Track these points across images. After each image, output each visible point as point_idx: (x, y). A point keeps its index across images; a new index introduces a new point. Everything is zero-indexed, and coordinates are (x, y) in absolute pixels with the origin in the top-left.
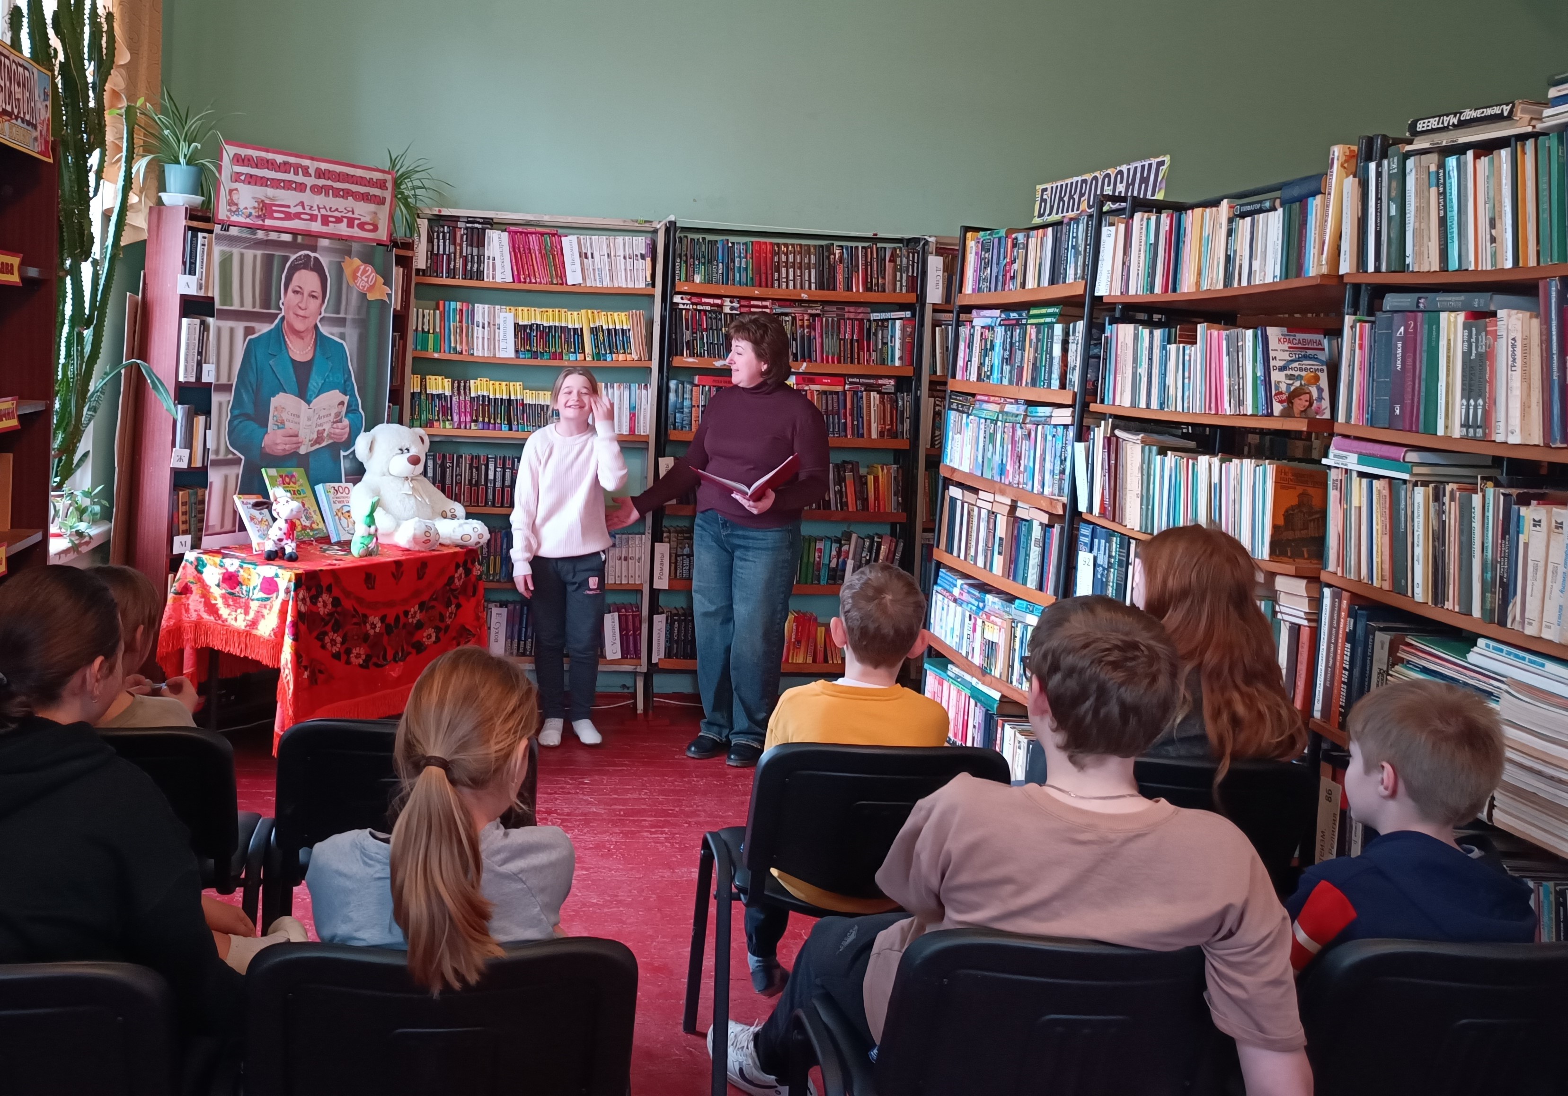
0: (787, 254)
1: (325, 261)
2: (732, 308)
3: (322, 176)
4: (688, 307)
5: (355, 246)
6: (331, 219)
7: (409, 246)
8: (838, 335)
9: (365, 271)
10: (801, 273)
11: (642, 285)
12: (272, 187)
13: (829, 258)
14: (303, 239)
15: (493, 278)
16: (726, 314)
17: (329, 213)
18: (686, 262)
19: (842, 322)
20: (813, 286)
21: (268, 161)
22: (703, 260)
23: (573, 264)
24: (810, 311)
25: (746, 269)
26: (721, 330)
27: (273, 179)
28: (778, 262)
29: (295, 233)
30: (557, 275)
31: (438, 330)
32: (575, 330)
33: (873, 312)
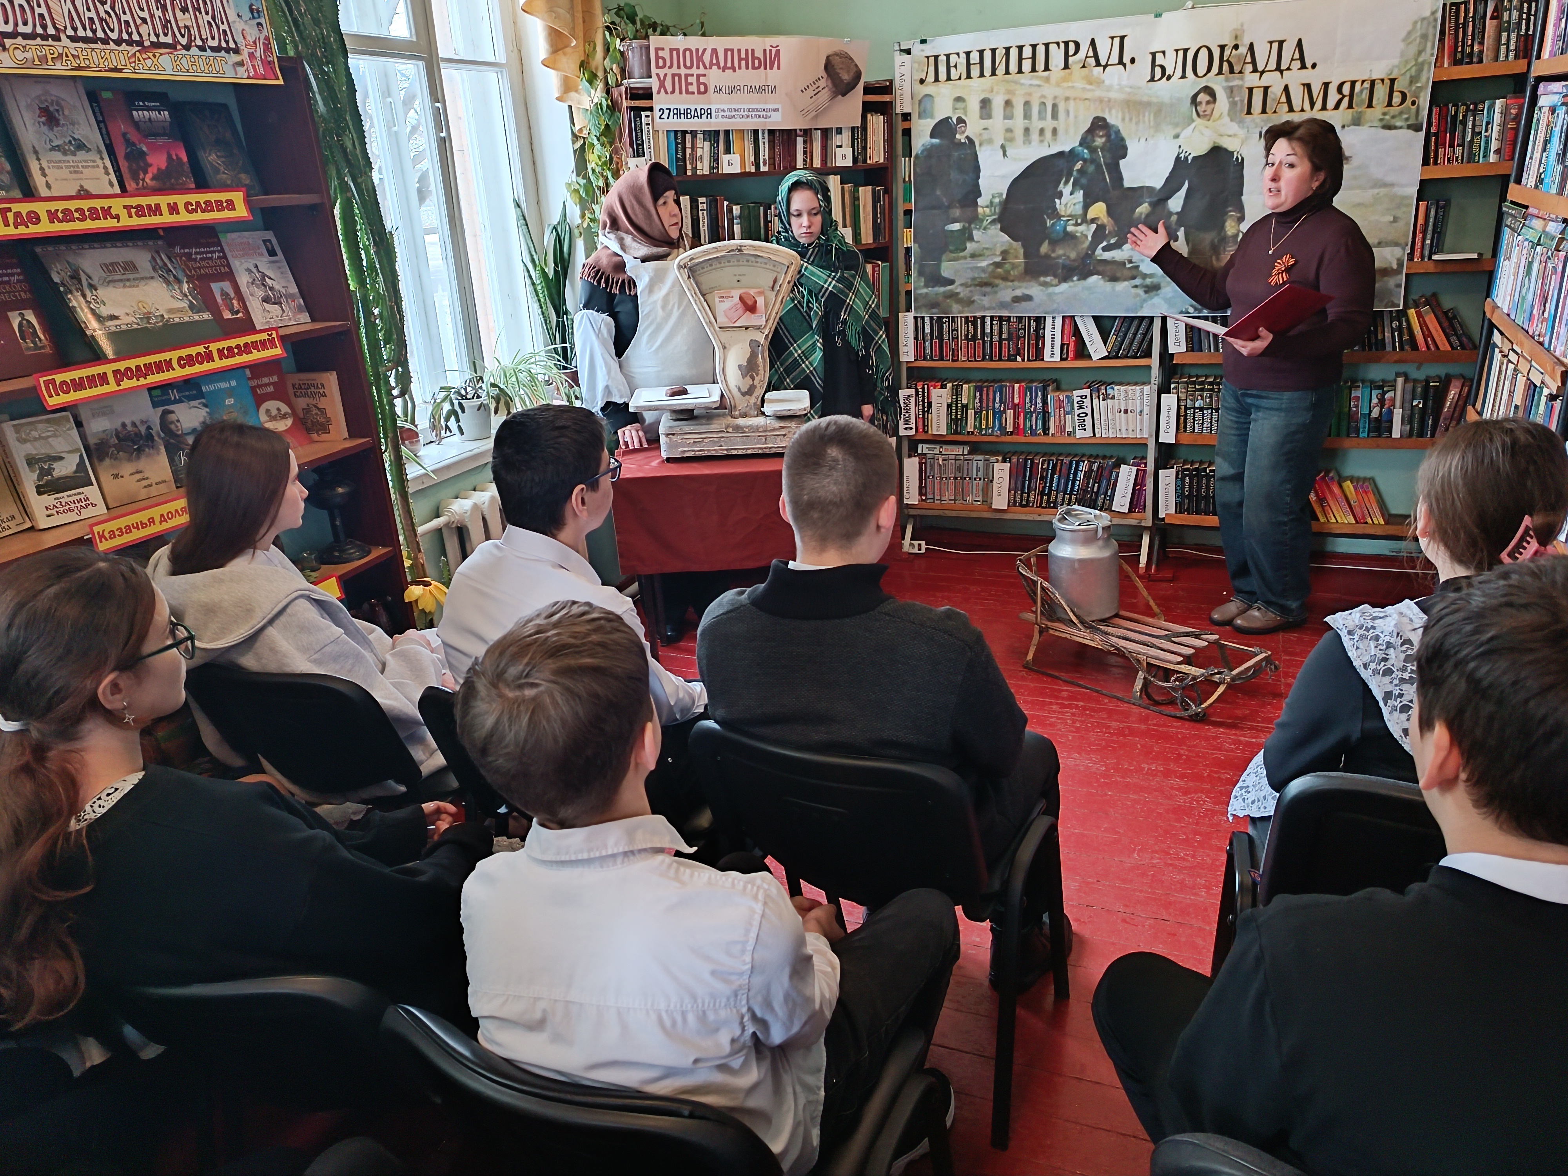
7: (886, 90)
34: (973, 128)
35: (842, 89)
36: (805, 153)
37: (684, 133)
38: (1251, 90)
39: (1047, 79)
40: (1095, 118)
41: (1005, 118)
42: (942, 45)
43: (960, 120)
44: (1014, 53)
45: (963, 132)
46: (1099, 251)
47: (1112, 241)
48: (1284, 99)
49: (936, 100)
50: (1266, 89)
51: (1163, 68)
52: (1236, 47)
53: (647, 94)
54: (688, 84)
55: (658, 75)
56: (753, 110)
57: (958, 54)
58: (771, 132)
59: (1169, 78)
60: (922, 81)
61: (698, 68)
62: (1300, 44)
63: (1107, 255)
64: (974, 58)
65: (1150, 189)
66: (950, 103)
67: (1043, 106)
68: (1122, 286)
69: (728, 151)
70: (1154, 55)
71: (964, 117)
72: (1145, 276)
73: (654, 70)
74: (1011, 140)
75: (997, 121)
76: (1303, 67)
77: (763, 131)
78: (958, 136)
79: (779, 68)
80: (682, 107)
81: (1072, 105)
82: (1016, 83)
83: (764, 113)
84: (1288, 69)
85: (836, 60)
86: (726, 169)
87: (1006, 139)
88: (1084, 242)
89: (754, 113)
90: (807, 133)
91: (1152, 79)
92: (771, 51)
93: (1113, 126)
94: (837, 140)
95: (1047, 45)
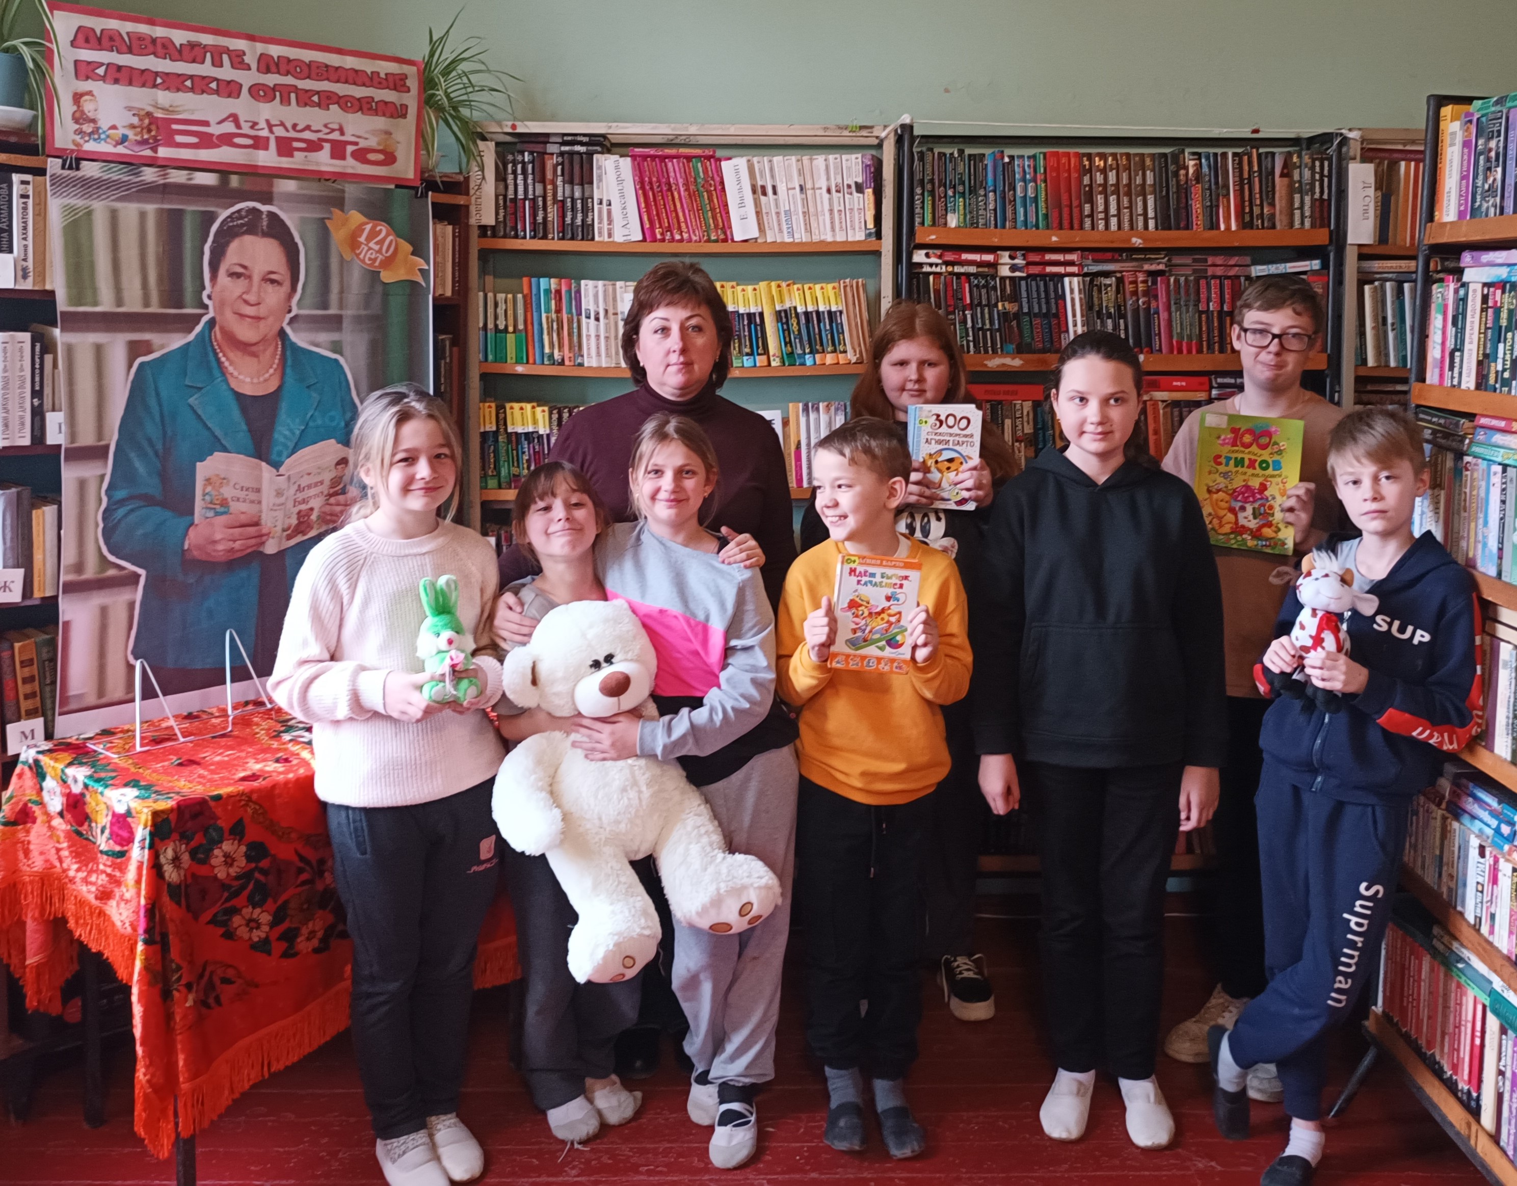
0: (1104, 171)
1: (290, 219)
2: (1013, 268)
3: (273, 68)
4: (938, 270)
5: (351, 191)
6: (296, 144)
7: (459, 186)
8: (1196, 305)
9: (373, 234)
10: (1130, 202)
11: (860, 236)
12: (168, 89)
13: (1176, 174)
14: (241, 182)
15: (610, 235)
16: (1003, 279)
17: (293, 134)
18: (932, 193)
19: (1203, 282)
20: (1151, 224)
21: (154, 41)
22: (961, 188)
23: (742, 205)
24: (1146, 267)
25: (1035, 200)
26: (996, 305)
27: (167, 74)
28: (1091, 186)
29: (223, 171)
30: (716, 226)
31: (521, 326)
32: (751, 316)
33: (1255, 262)
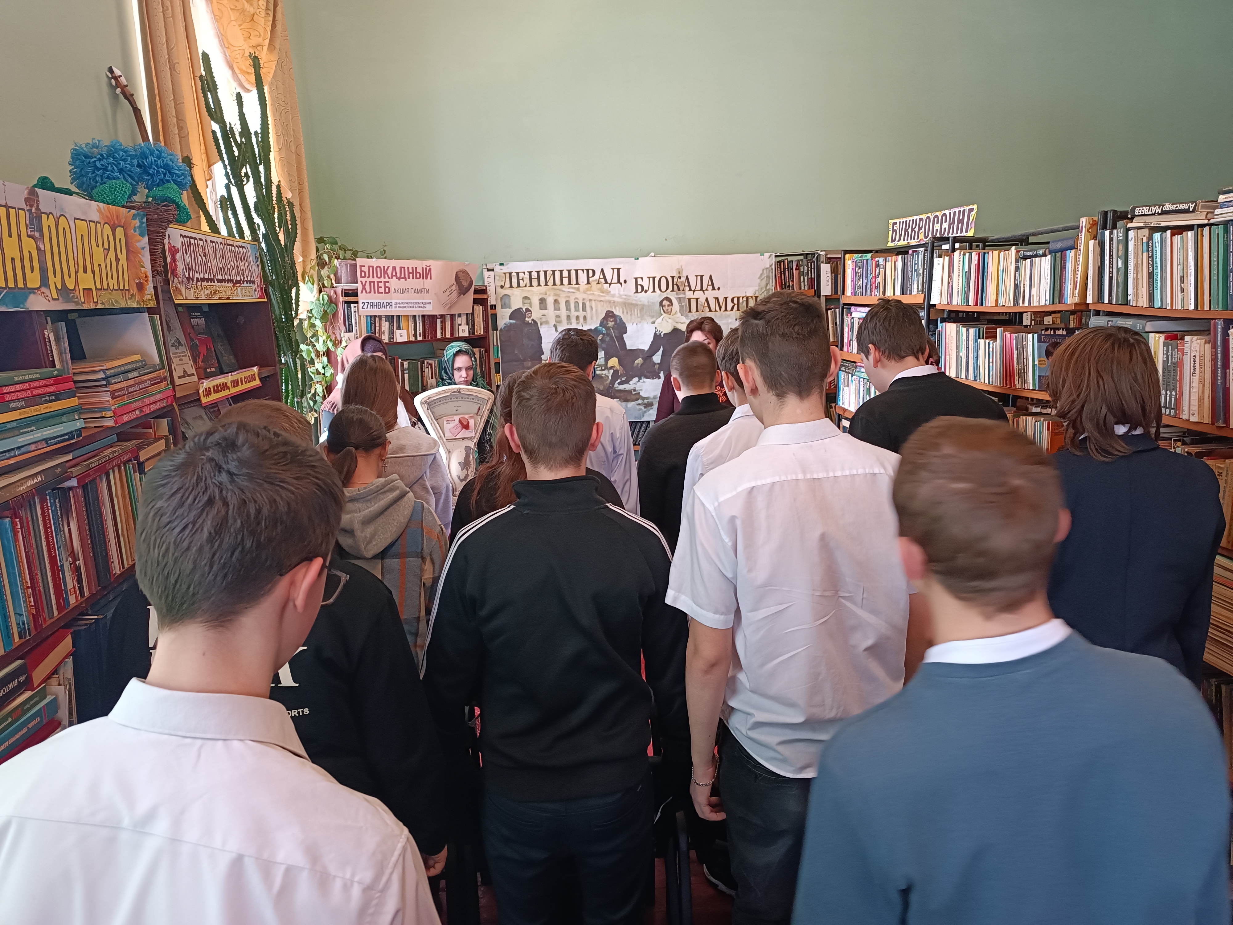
34: (536, 314)
35: (463, 291)
36: (442, 329)
37: (375, 316)
38: (689, 300)
39: (578, 289)
40: (607, 311)
41: (555, 310)
42: (514, 267)
43: (528, 310)
44: (557, 274)
45: (530, 317)
46: (616, 385)
47: (623, 379)
48: (706, 305)
49: (512, 298)
50: (697, 299)
51: (642, 287)
52: (680, 277)
53: (355, 293)
54: (379, 287)
55: (361, 282)
56: (416, 303)
57: (524, 273)
58: (423, 316)
59: (646, 292)
60: (502, 287)
61: (385, 278)
62: (711, 277)
63: (621, 387)
64: (534, 275)
65: (643, 350)
66: (521, 300)
67: (577, 304)
68: (631, 404)
69: (399, 328)
70: (636, 279)
71: (530, 308)
72: (643, 399)
73: (359, 279)
74: (560, 322)
75: (550, 311)
76: (714, 289)
77: (419, 316)
78: (527, 319)
79: (431, 279)
80: (375, 301)
81: (593, 303)
82: (560, 290)
83: (422, 305)
84: (707, 290)
85: (460, 274)
86: (399, 340)
87: (556, 321)
88: (607, 380)
89: (416, 305)
90: (442, 317)
91: (637, 292)
92: (426, 268)
93: (618, 316)
94: (459, 320)
95: (577, 271)
